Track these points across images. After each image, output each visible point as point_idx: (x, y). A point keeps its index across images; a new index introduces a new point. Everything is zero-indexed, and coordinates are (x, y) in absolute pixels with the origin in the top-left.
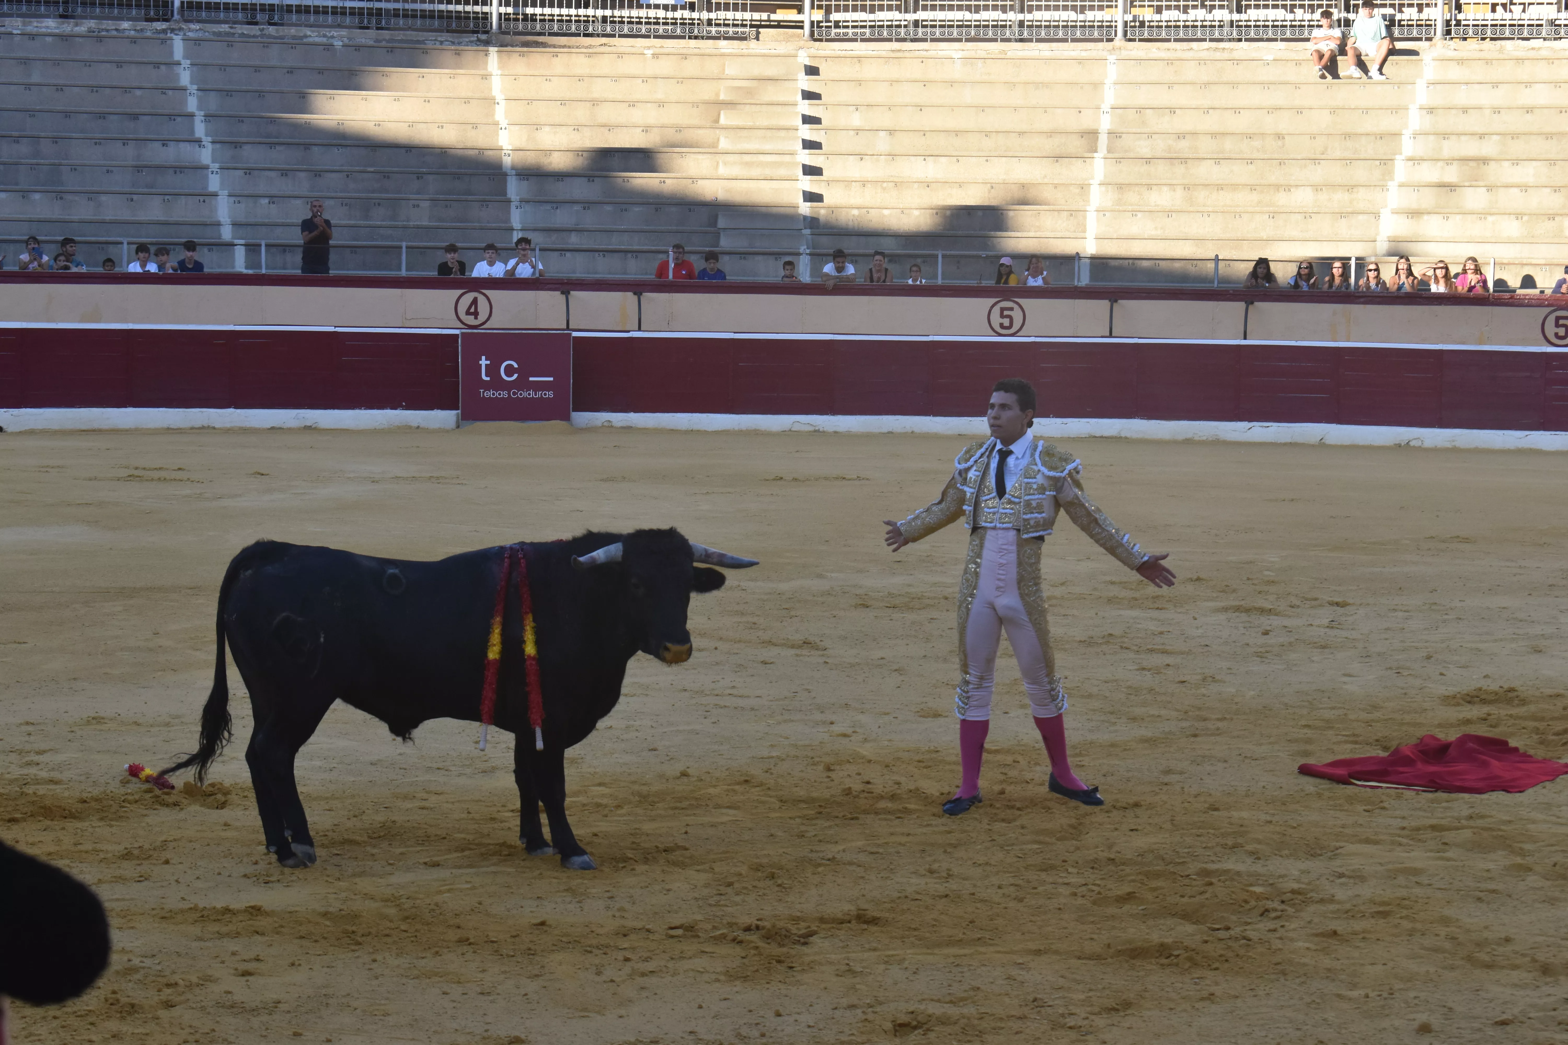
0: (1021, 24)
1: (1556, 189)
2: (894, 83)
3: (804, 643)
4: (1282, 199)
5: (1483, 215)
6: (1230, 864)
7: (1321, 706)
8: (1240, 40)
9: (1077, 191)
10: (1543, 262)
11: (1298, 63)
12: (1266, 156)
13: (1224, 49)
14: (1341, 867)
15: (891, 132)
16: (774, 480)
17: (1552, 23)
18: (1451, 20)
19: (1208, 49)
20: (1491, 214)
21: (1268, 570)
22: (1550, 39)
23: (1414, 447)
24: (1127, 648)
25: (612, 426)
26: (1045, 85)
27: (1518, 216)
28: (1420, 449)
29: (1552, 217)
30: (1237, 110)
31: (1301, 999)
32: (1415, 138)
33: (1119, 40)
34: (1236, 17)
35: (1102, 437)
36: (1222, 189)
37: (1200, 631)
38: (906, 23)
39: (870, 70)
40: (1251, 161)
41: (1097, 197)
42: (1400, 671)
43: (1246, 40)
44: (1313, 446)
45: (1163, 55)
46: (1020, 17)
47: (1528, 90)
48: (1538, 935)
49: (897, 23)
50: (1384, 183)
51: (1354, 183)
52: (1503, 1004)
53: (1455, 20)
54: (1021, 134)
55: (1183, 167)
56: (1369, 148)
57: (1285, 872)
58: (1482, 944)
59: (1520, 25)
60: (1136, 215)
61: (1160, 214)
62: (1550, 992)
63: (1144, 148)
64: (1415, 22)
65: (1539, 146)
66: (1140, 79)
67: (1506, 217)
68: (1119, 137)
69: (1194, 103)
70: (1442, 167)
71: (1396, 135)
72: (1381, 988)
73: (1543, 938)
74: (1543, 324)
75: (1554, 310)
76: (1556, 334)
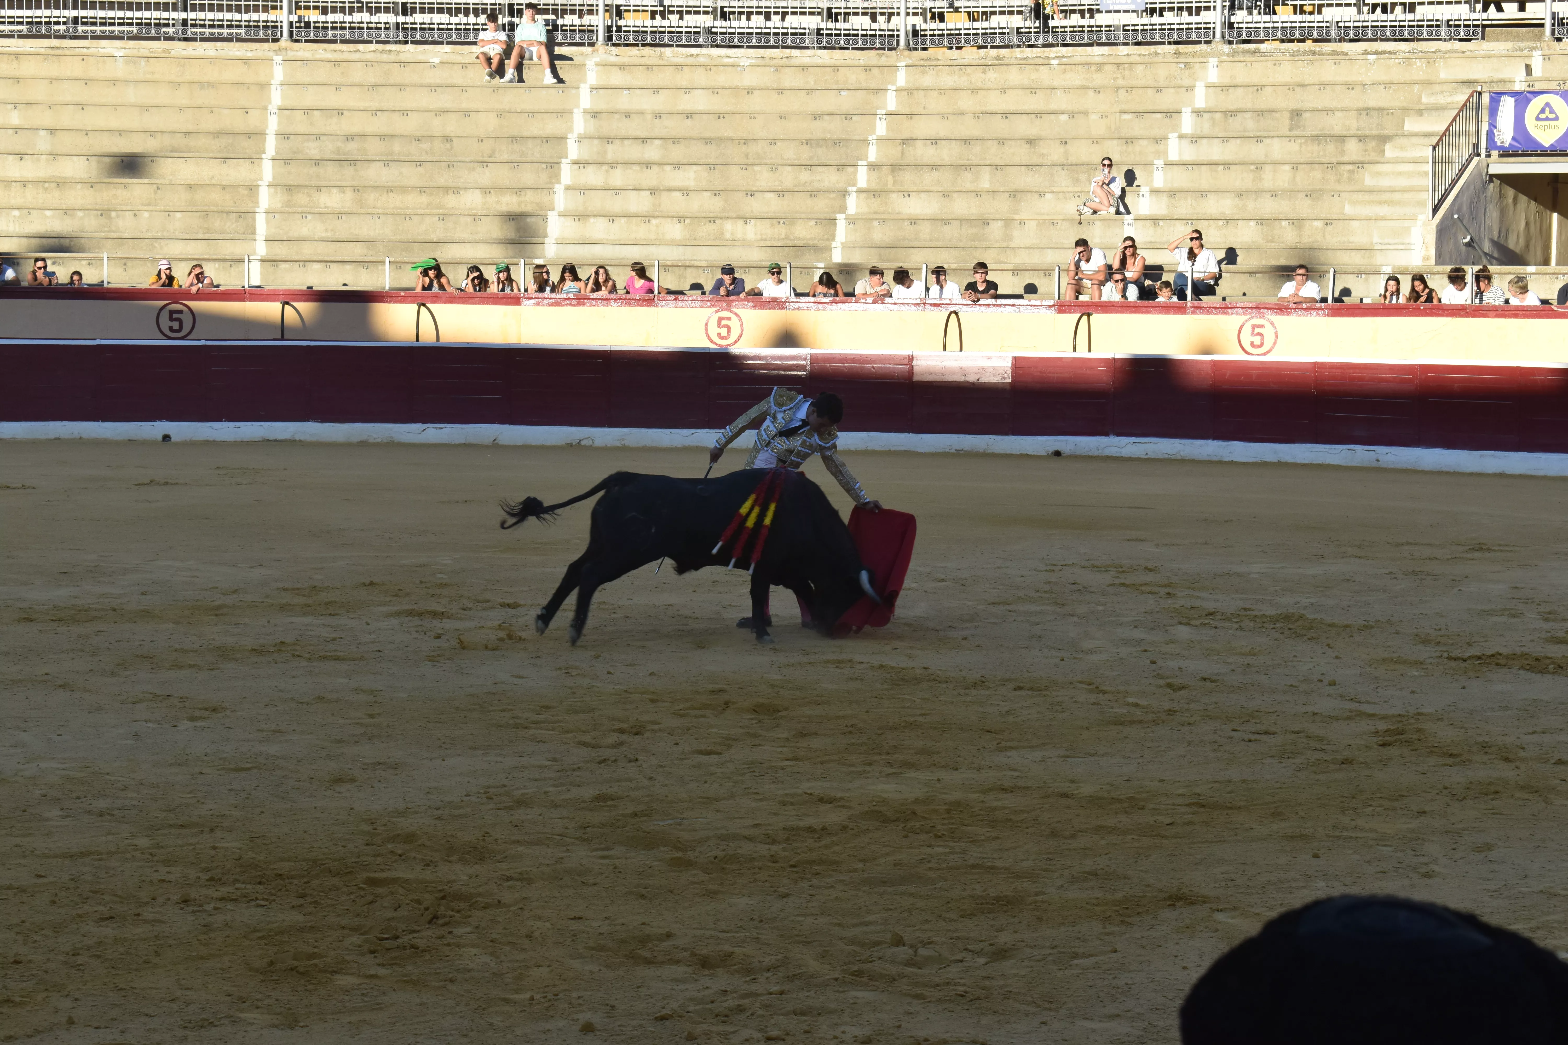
0: (185, 22)
1: (716, 193)
2: (54, 81)
4: (451, 201)
5: (647, 217)
6: (401, 872)
7: (491, 708)
8: (406, 43)
9: (246, 192)
10: (704, 264)
11: (464, 66)
12: (434, 159)
13: (390, 51)
14: (508, 870)
15: (52, 131)
17: (708, 30)
18: (612, 26)
19: (374, 51)
20: (654, 217)
21: (440, 573)
22: (707, 47)
23: (585, 446)
24: (299, 656)
26: (211, 85)
27: (681, 219)
28: (590, 448)
29: (712, 220)
30: (404, 112)
31: (467, 1005)
32: (579, 142)
33: (285, 41)
34: (401, 19)
35: (276, 441)
36: (392, 191)
37: (373, 636)
38: (65, 20)
39: (28, 68)
40: (420, 163)
41: (265, 198)
42: (570, 671)
43: (413, 43)
44: (487, 447)
45: (329, 56)
46: (183, 15)
47: (687, 96)
48: (698, 929)
49: (56, 20)
50: (551, 186)
51: (521, 186)
52: (664, 999)
53: (616, 26)
54: (187, 134)
55: (352, 169)
56: (536, 152)
57: (454, 877)
58: (644, 940)
59: (678, 32)
60: (306, 217)
61: (330, 216)
62: (708, 985)
63: (313, 149)
64: (577, 28)
65: (699, 151)
66: (307, 80)
67: (669, 220)
68: (288, 138)
69: (361, 105)
70: (607, 171)
71: (562, 139)
72: (546, 989)
73: (702, 932)
74: (706, 325)
75: (717, 311)
76: (719, 334)
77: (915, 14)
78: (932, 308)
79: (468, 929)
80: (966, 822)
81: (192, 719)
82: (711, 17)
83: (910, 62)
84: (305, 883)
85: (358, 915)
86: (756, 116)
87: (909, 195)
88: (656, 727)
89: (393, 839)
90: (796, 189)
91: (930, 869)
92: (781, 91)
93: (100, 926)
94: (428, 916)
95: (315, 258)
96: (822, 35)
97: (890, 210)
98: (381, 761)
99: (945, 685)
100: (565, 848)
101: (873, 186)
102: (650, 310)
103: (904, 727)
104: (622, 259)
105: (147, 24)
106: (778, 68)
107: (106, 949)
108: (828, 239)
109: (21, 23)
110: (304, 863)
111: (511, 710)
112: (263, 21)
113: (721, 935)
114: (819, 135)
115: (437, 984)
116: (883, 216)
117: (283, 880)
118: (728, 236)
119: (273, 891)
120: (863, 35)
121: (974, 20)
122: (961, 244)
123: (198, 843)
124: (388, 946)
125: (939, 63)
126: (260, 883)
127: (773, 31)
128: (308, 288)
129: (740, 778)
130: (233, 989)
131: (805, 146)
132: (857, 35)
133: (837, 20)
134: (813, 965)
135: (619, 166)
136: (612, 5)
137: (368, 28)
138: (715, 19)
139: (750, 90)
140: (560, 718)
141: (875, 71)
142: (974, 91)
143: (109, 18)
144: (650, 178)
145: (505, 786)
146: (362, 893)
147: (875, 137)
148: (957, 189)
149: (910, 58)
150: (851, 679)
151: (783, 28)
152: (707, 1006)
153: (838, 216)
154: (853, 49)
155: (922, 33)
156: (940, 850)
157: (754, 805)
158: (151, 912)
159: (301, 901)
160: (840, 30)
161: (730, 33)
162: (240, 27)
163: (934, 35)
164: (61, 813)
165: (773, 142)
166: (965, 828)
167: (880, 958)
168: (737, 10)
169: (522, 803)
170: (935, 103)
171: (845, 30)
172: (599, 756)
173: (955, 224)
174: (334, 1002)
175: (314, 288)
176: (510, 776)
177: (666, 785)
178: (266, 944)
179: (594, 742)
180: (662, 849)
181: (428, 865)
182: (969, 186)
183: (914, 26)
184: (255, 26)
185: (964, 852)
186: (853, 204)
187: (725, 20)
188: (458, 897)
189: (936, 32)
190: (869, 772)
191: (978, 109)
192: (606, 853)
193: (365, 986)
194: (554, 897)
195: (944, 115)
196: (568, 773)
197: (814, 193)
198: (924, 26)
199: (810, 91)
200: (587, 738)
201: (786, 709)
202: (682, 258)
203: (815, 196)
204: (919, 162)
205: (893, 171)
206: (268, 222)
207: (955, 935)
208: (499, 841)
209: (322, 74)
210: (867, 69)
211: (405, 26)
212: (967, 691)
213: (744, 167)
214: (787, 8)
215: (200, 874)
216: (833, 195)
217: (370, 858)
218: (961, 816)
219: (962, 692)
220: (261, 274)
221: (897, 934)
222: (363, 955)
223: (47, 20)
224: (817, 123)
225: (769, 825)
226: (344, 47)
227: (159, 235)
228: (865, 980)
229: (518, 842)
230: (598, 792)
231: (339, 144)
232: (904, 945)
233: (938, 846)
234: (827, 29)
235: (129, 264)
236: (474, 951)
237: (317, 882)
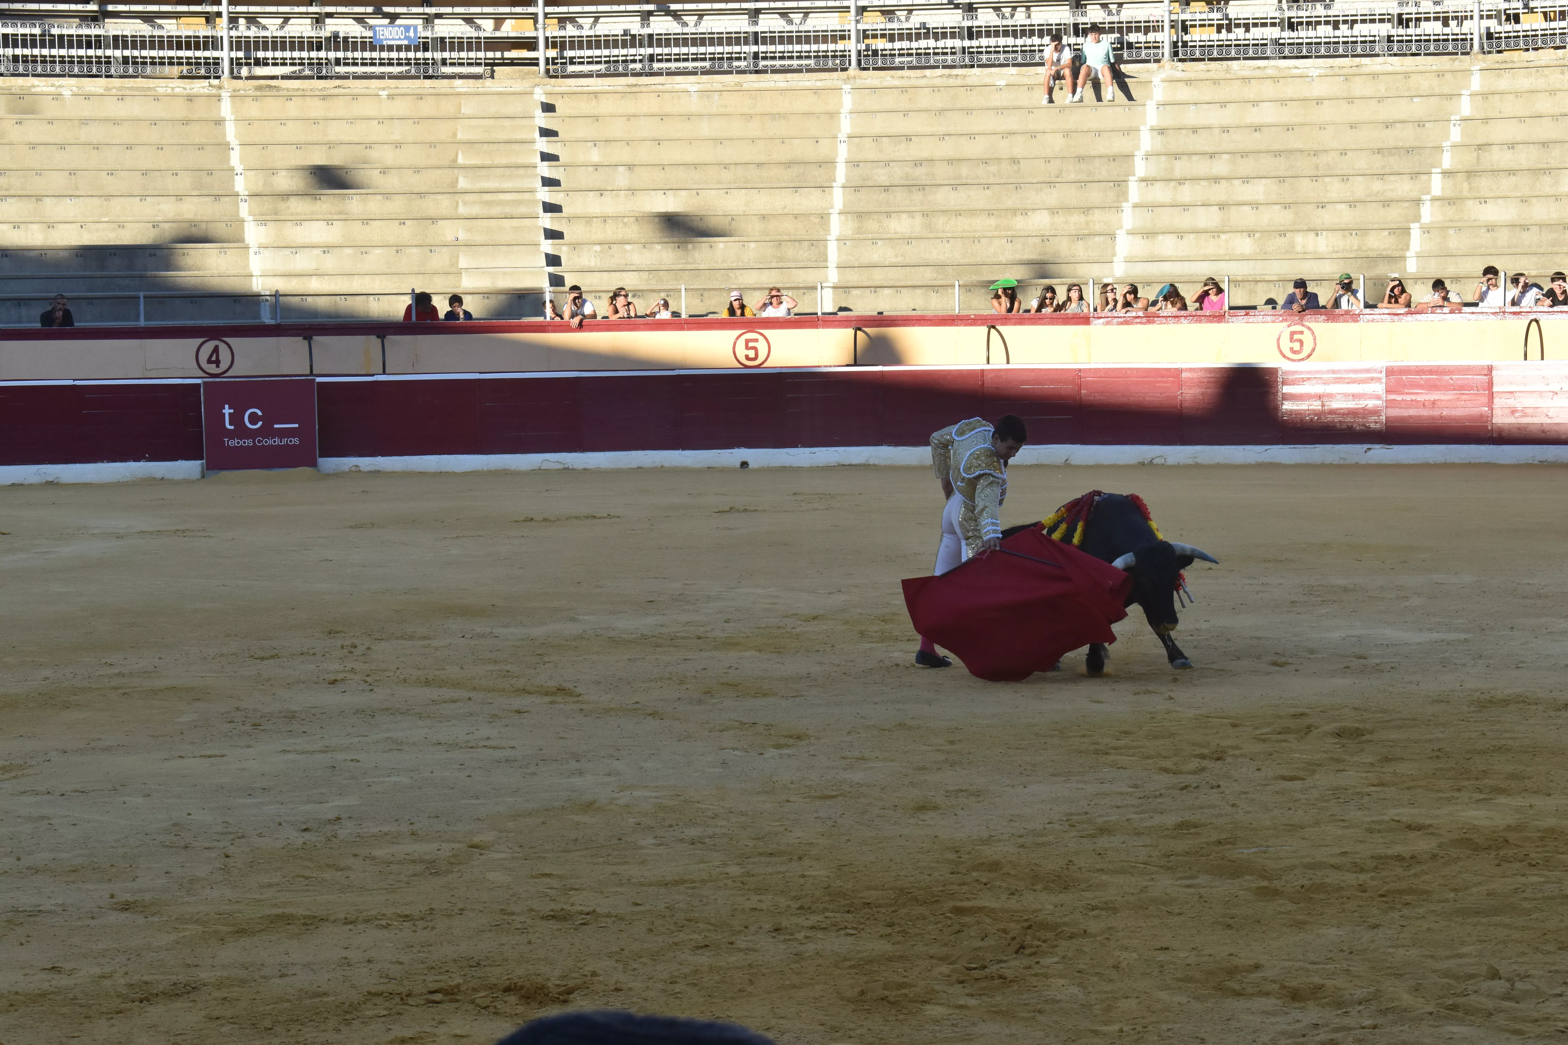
0: (756, 56)
1: (1286, 206)
2: (631, 118)
3: (558, 689)
4: (1020, 223)
5: (1215, 233)
6: (987, 901)
7: (1071, 734)
8: (972, 66)
9: (817, 220)
10: (1275, 278)
11: (1030, 87)
12: (1002, 181)
13: (957, 75)
14: (1093, 899)
15: (630, 167)
16: (525, 521)
17: (1276, 42)
18: (1177, 42)
19: (941, 76)
20: (1224, 232)
22: (1274, 58)
23: (1157, 465)
25: (360, 471)
26: (782, 116)
27: (1250, 233)
28: (1165, 466)
29: (1282, 234)
30: (971, 136)
31: (1057, 1036)
32: (1147, 159)
33: (853, 70)
34: (967, 43)
35: (850, 465)
36: (960, 215)
38: (641, 57)
39: (607, 106)
40: (988, 186)
41: (837, 226)
43: (979, 66)
44: (1059, 467)
45: (897, 83)
46: (754, 48)
47: (1255, 109)
48: (1286, 960)
49: (632, 58)
50: (1119, 205)
51: (1089, 205)
52: (1254, 1032)
53: (1182, 41)
54: (760, 165)
55: (920, 194)
56: (1103, 170)
57: (1039, 907)
58: (1232, 972)
59: (1244, 45)
60: (876, 243)
61: (900, 241)
62: (1299, 1018)
63: (882, 176)
64: (1142, 45)
65: (1267, 164)
66: (875, 107)
67: (1239, 234)
68: (858, 166)
69: (929, 130)
70: (1175, 188)
71: (1129, 157)
72: (1135, 1021)
73: (1292, 963)
74: (1278, 340)
75: (1289, 326)
76: (1291, 349)
77: (1489, 17)
78: (1512, 316)
79: (1055, 959)
80: (1562, 850)
81: (778, 746)
82: (1278, 29)
83: (1484, 66)
84: (893, 912)
85: (946, 945)
86: (1326, 126)
87: (1486, 202)
88: (1237, 752)
89: (977, 867)
90: (1369, 199)
91: (1525, 899)
92: (1351, 100)
93: (696, 954)
94: (1015, 946)
95: (886, 284)
96: (1393, 41)
97: (1466, 218)
98: (963, 788)
99: (1534, 707)
100: (1149, 877)
101: (1449, 193)
102: (1222, 326)
103: (1494, 751)
104: (1191, 275)
105: (719, 59)
106: (1347, 77)
107: (702, 978)
108: (1402, 249)
109: (599, 62)
110: (891, 892)
111: (1091, 736)
112: (832, 51)
113: (1309, 966)
114: (1392, 143)
115: (1026, 1015)
116: (1459, 224)
117: (871, 908)
118: (1299, 249)
119: (862, 920)
120: (1435, 41)
121: (1551, 20)
122: (1541, 250)
123: (787, 871)
124: (976, 976)
125: (1515, 66)
126: (848, 912)
127: (1341, 40)
128: (879, 313)
129: (1325, 804)
130: (827, 1018)
131: (1376, 156)
132: (1429, 41)
133: (1408, 26)
134: (1407, 999)
135: (1187, 182)
136: (1178, 21)
137: (935, 54)
138: (1282, 30)
139: (1319, 101)
140: (1141, 743)
141: (1448, 76)
142: (1553, 92)
143: (683, 54)
144: (1220, 192)
145: (1087, 813)
146: (949, 922)
147: (1449, 144)
148: (1536, 194)
149: (1484, 61)
150: (1437, 701)
151: (1352, 36)
152: (1299, 1040)
153: (1412, 226)
154: (1425, 54)
155: (1497, 35)
156: (1535, 879)
157: (1340, 832)
158: (744, 941)
159: (889, 930)
160: (1411, 36)
161: (1298, 44)
162: (809, 57)
163: (1509, 37)
164: (654, 841)
165: (1343, 153)
166: (1560, 856)
167: (1476, 992)
168: (1305, 20)
169: (1105, 830)
170: (1511, 107)
171: (1416, 35)
172: (1180, 783)
173: (1535, 229)
174: (926, 1032)
175: (885, 314)
176: (1092, 803)
177: (1249, 812)
178: (856, 974)
179: (1174, 768)
180: (1248, 878)
181: (1013, 894)
182: (1548, 190)
183: (1488, 29)
184: (824, 57)
185: (1560, 881)
186: (1428, 213)
187: (1293, 31)
188: (1044, 926)
189: (1511, 34)
190: (1457, 799)
191: (1557, 111)
192: (1190, 882)
193: (955, 1016)
194: (1140, 927)
195: (1521, 119)
196: (1150, 800)
197: (1386, 203)
198: (1499, 29)
199: (1381, 99)
200: (1168, 764)
201: (1371, 733)
202: (1253, 273)
203: (1388, 206)
204: (1495, 168)
205: (1468, 177)
206: (839, 249)
207: (1553, 968)
208: (1083, 870)
209: (890, 100)
210: (1440, 74)
211: (971, 50)
212: (1558, 713)
213: (1315, 179)
214: (1356, 15)
215: (789, 903)
216: (1406, 204)
217: (955, 887)
218: (1555, 844)
219: (1553, 714)
220: (833, 300)
221: (1493, 967)
222: (951, 985)
223: (624, 58)
224: (1389, 132)
225: (1356, 853)
226: (912, 73)
227: (735, 265)
228: (1460, 1014)
229: (1102, 870)
230: (1181, 820)
231: (908, 170)
232: (1500, 978)
233: (1532, 875)
234: (1398, 36)
235: (706, 294)
236: (1062, 981)
237: (905, 911)
